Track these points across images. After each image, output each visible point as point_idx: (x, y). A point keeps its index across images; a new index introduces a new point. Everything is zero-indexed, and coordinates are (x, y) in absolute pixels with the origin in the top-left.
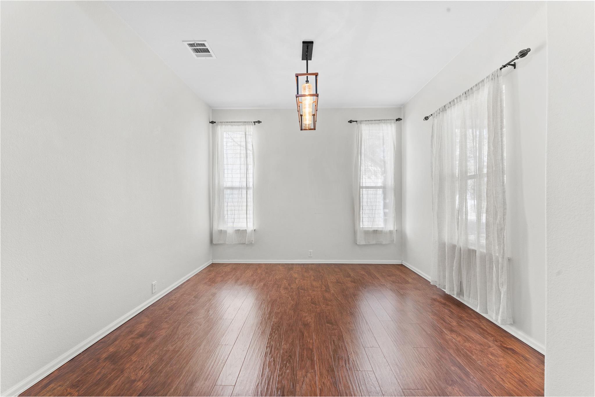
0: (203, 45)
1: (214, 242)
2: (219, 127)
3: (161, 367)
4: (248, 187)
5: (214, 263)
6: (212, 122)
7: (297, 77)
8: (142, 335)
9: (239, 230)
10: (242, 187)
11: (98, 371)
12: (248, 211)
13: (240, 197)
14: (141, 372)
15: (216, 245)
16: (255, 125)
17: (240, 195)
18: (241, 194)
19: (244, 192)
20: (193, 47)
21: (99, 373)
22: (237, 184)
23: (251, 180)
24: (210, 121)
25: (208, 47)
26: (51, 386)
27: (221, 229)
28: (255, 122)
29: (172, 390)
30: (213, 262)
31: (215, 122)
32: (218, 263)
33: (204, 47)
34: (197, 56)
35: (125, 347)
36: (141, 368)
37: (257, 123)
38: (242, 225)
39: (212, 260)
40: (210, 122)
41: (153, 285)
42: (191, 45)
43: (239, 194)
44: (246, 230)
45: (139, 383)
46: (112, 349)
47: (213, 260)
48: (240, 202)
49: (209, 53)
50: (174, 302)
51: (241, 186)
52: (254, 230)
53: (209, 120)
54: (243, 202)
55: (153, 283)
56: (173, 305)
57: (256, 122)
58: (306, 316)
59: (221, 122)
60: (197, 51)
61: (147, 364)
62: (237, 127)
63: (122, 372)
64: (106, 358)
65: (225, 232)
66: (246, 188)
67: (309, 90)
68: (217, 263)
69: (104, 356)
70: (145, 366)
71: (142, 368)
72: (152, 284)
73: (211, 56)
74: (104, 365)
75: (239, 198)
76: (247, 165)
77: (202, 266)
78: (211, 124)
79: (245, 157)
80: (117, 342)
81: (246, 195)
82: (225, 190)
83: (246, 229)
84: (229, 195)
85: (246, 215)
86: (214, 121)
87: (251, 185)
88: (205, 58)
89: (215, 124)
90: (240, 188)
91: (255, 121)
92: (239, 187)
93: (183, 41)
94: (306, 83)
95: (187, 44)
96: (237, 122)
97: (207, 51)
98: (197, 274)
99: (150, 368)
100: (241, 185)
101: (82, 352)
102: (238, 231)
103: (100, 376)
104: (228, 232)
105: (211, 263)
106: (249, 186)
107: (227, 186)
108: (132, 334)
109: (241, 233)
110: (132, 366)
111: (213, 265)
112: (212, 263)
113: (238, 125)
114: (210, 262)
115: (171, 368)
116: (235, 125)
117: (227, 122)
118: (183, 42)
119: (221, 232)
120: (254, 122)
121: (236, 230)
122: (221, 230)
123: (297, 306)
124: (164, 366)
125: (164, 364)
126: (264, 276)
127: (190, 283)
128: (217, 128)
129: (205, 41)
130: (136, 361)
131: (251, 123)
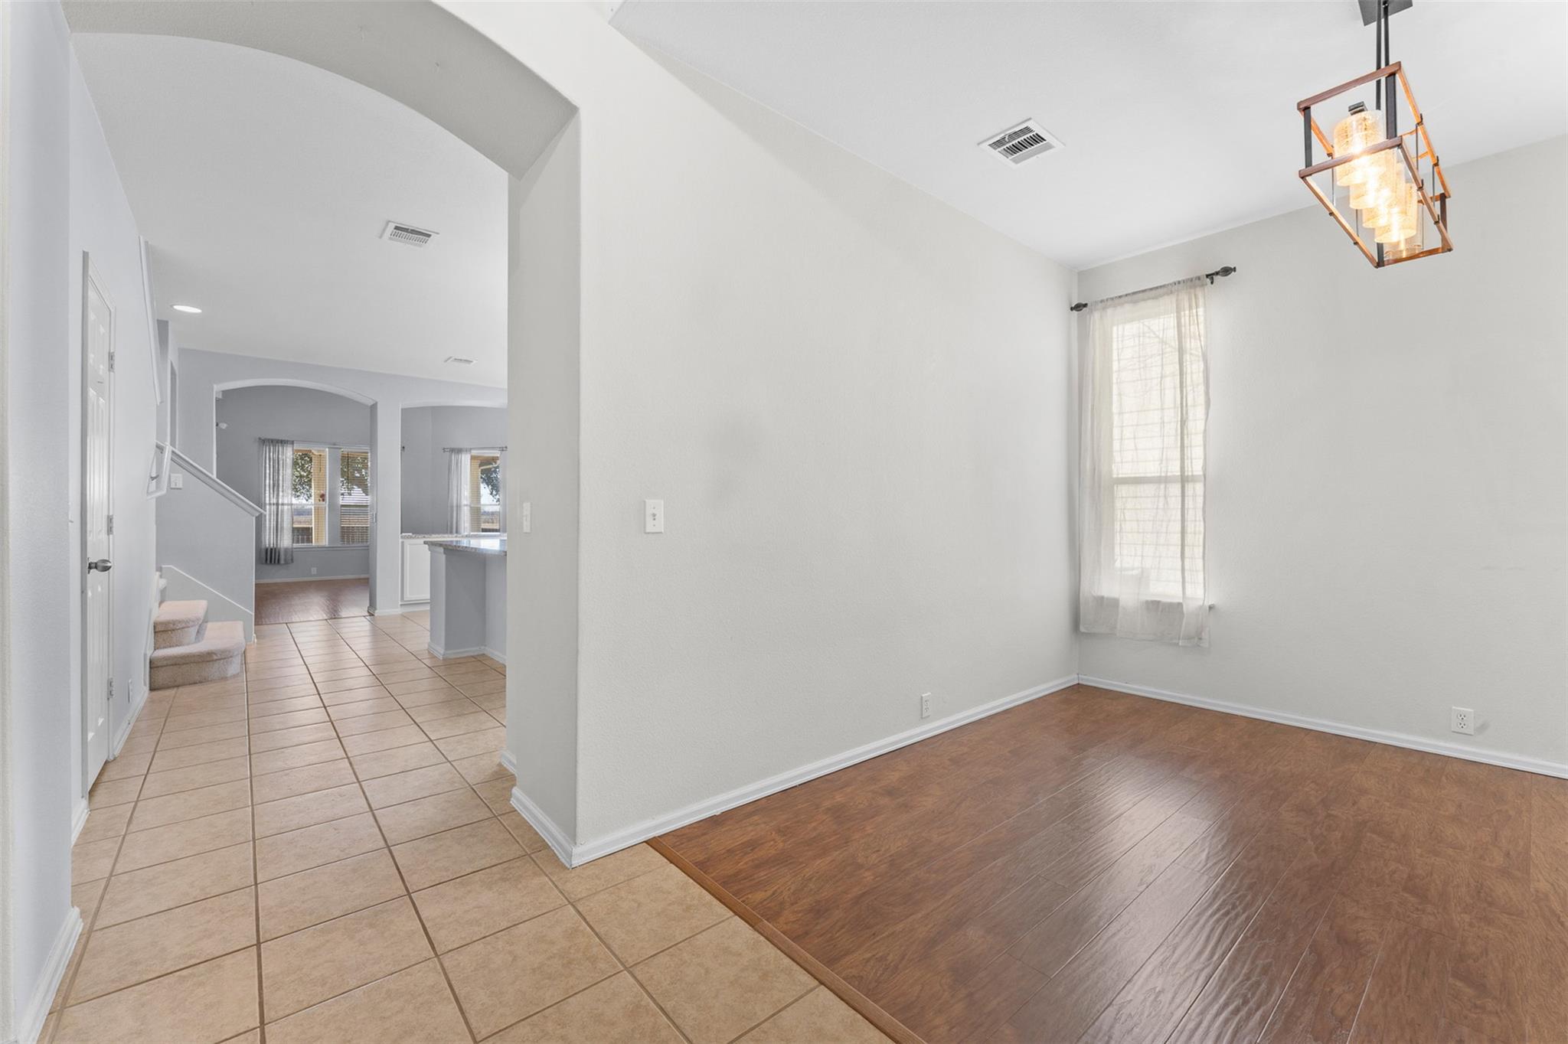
0: (1028, 130)
1: (1082, 629)
2: (1097, 315)
3: (910, 864)
4: (1188, 476)
5: (1083, 685)
6: (1078, 307)
7: (1305, 110)
8: (890, 792)
9: (1159, 602)
10: (1166, 477)
11: (814, 824)
12: (1186, 548)
13: (1161, 505)
14: (874, 856)
15: (1089, 635)
16: (1212, 283)
17: (1162, 499)
18: (1165, 497)
19: (1175, 489)
20: (1004, 144)
21: (815, 829)
22: (1152, 469)
23: (1196, 453)
24: (1073, 306)
25: (1037, 130)
26: (756, 818)
27: (1103, 594)
28: (1213, 274)
29: (920, 915)
30: (1081, 682)
31: (1085, 305)
32: (1095, 687)
33: (1031, 134)
34: (1016, 161)
35: (859, 803)
36: (876, 849)
37: (1219, 277)
38: (1166, 588)
39: (1078, 674)
40: (1072, 309)
41: (924, 701)
42: (998, 144)
43: (1159, 497)
44: (1180, 605)
45: (867, 874)
46: (839, 798)
47: (1080, 676)
48: (1162, 521)
49: (1045, 142)
50: (966, 750)
51: (1163, 474)
52: (1211, 608)
53: (1071, 304)
54: (1169, 521)
55: (923, 695)
56: (962, 755)
57: (1217, 273)
58: (1357, 918)
59: (1102, 301)
60: (1015, 149)
61: (887, 847)
62: (1150, 303)
63: (846, 843)
64: (829, 809)
65: (1114, 603)
66: (1180, 480)
67: (1364, 133)
68: (1092, 687)
69: (827, 804)
70: (883, 849)
71: (878, 851)
72: (922, 697)
73: (1049, 147)
74: (824, 818)
75: (1157, 508)
76: (1183, 406)
77: (1051, 684)
78: (1074, 311)
79: (1178, 385)
80: (849, 790)
81: (1180, 499)
82: (1115, 486)
83: (1181, 601)
84: (1124, 500)
85: (1179, 560)
86: (1084, 303)
87: (1196, 468)
88: (1035, 157)
89: (1084, 309)
90: (1163, 480)
91: (1213, 272)
92: (1158, 477)
93: (979, 144)
94: (1352, 114)
95: (990, 145)
96: (1151, 289)
97: (1038, 139)
98: (1032, 701)
99: (890, 856)
100: (1164, 469)
101: (800, 785)
102: (1155, 607)
103: (814, 834)
104: (1121, 603)
105: (1076, 682)
106: (1192, 471)
107: (1120, 476)
108: (875, 784)
109: (1165, 612)
110: (863, 841)
111: (1078, 688)
112: (1078, 684)
113: (1153, 298)
114: (1071, 680)
115: (928, 875)
116: (1144, 300)
117: (1120, 297)
118: (981, 146)
119: (1101, 601)
120: (1207, 276)
121: (1147, 602)
122: (1103, 597)
123: (1333, 875)
124: (916, 865)
125: (915, 861)
126: (1234, 752)
127: (1009, 717)
128: (1090, 318)
129: (1030, 119)
130: (872, 834)
131: (1197, 281)
